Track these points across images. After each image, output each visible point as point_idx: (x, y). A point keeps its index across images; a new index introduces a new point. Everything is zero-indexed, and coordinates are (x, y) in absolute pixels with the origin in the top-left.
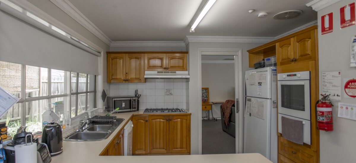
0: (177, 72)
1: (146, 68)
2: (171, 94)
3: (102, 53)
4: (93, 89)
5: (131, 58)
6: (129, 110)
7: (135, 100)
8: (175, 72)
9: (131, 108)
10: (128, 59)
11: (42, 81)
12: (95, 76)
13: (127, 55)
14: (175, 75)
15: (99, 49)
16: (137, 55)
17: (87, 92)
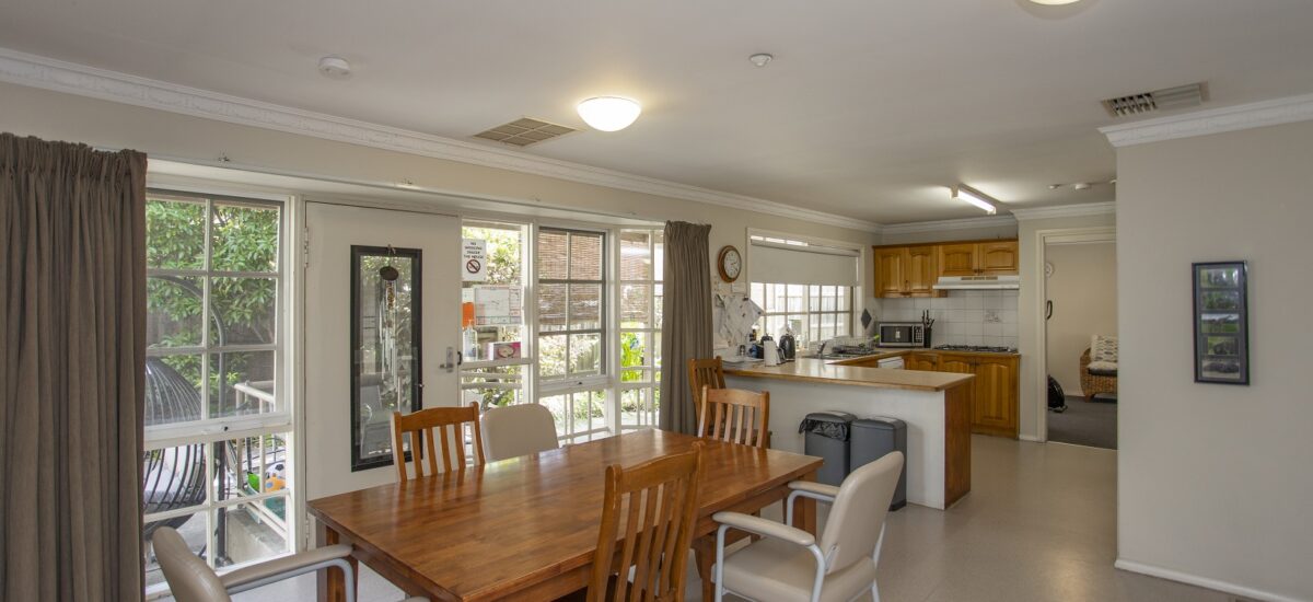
0: (1001, 278)
1: (941, 273)
2: (997, 320)
3: (863, 251)
4: (848, 309)
5: (913, 255)
6: (909, 344)
7: (919, 328)
8: (996, 278)
9: (910, 341)
10: (908, 256)
11: (777, 295)
12: (852, 288)
13: (907, 249)
14: (997, 283)
15: (856, 246)
16: (924, 249)
17: (836, 312)
